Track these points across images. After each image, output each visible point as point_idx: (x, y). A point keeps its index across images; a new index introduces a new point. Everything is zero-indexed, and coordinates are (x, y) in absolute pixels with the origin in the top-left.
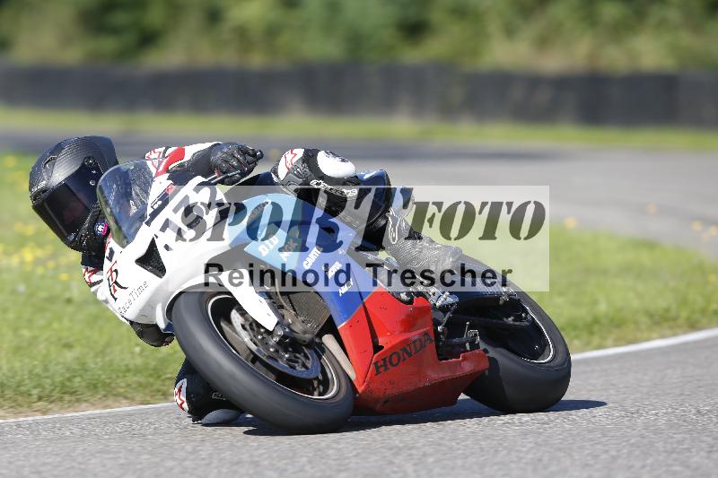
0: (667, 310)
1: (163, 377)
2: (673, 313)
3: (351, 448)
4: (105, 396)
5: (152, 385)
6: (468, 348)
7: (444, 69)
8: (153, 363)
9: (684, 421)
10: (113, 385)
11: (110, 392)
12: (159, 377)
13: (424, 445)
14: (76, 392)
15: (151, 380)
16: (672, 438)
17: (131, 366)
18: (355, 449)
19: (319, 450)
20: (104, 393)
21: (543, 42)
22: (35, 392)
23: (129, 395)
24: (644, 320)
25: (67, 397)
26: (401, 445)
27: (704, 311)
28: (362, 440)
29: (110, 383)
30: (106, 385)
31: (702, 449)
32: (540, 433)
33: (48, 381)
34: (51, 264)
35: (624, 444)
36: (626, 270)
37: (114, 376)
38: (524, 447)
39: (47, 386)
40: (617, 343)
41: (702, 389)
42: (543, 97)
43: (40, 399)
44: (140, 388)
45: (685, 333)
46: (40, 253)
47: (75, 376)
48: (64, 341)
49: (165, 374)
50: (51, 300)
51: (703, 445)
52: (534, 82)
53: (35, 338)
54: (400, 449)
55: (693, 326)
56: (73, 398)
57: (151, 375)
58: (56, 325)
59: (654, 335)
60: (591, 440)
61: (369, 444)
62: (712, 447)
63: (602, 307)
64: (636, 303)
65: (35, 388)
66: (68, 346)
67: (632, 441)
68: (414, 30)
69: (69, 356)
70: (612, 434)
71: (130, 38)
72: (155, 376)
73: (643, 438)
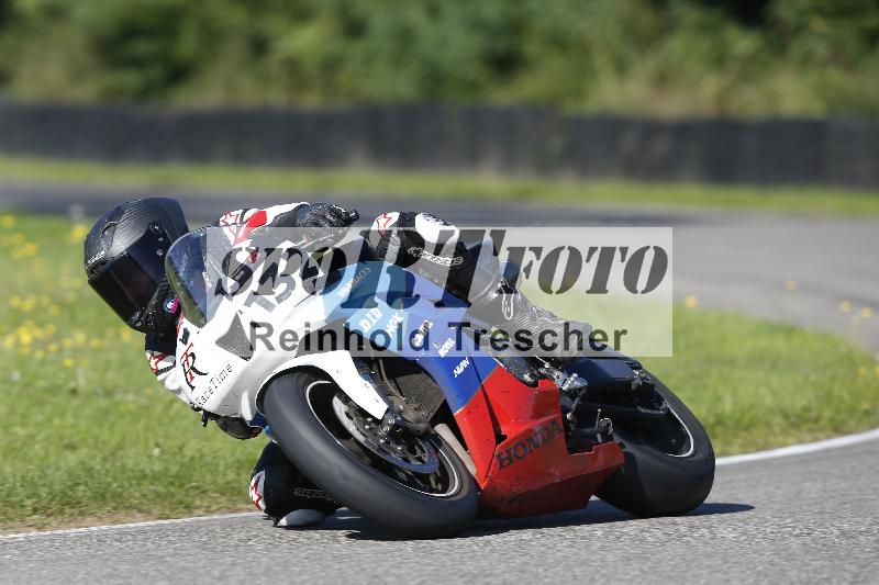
0: (806, 409)
1: (187, 486)
2: (813, 414)
3: (415, 574)
4: (115, 509)
5: (173, 496)
6: (600, 440)
7: (541, 112)
8: (174, 469)
9: (824, 545)
10: (125, 495)
11: (121, 503)
12: (182, 486)
13: (504, 572)
14: (79, 503)
15: (172, 489)
16: (809, 565)
17: (148, 471)
18: (419, 576)
19: (376, 577)
20: (114, 505)
21: (662, 80)
22: (29, 502)
23: (145, 508)
24: (778, 420)
25: (68, 510)
26: (476, 572)
27: (852, 411)
28: (429, 564)
29: (121, 494)
30: (115, 495)
31: (845, 579)
32: (647, 559)
33: (46, 490)
34: (53, 347)
35: (749, 572)
36: (756, 360)
37: (126, 484)
38: (627, 574)
39: (44, 495)
40: (745, 450)
41: (847, 506)
42: (661, 146)
43: (35, 511)
44: (158, 500)
45: (828, 438)
46: (39, 333)
47: (78, 484)
48: (66, 441)
49: (190, 482)
50: (53, 390)
51: (846, 575)
52: (650, 129)
53: (31, 437)
54: (475, 576)
55: (838, 430)
56: (76, 511)
57: (172, 484)
58: (57, 422)
59: (790, 440)
60: (709, 567)
61: (437, 570)
62: (858, 576)
63: (727, 406)
64: (769, 401)
65: (29, 498)
66: (72, 447)
67: (759, 569)
68: (505, 64)
69: (72, 459)
70: (734, 560)
71: (156, 72)
72: (177, 484)
73: (772, 565)
